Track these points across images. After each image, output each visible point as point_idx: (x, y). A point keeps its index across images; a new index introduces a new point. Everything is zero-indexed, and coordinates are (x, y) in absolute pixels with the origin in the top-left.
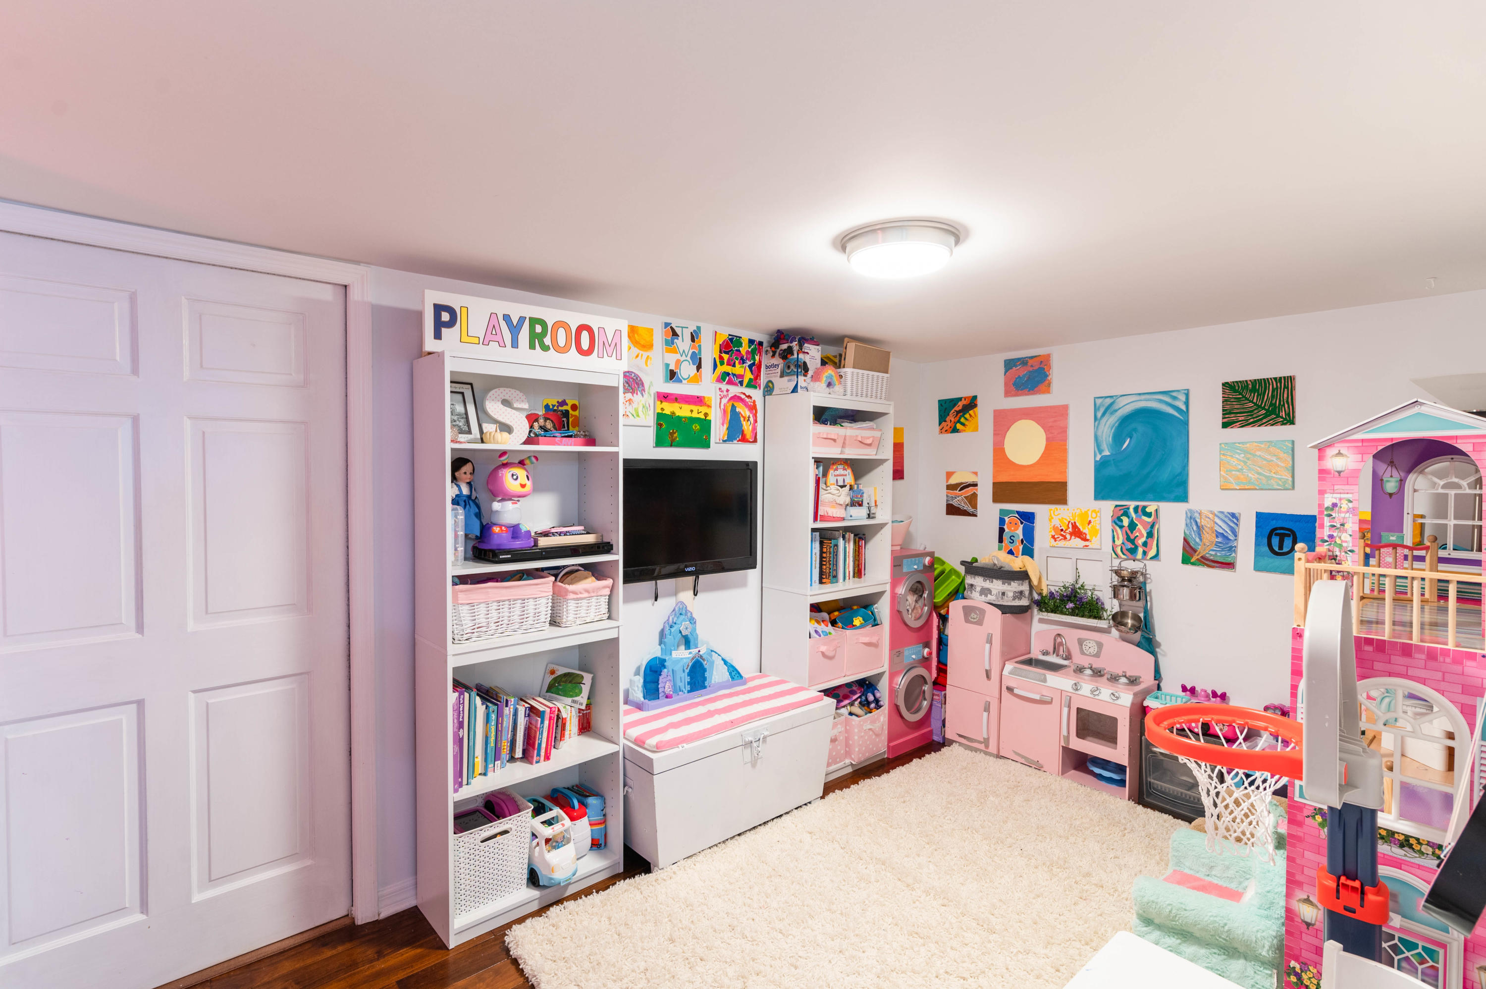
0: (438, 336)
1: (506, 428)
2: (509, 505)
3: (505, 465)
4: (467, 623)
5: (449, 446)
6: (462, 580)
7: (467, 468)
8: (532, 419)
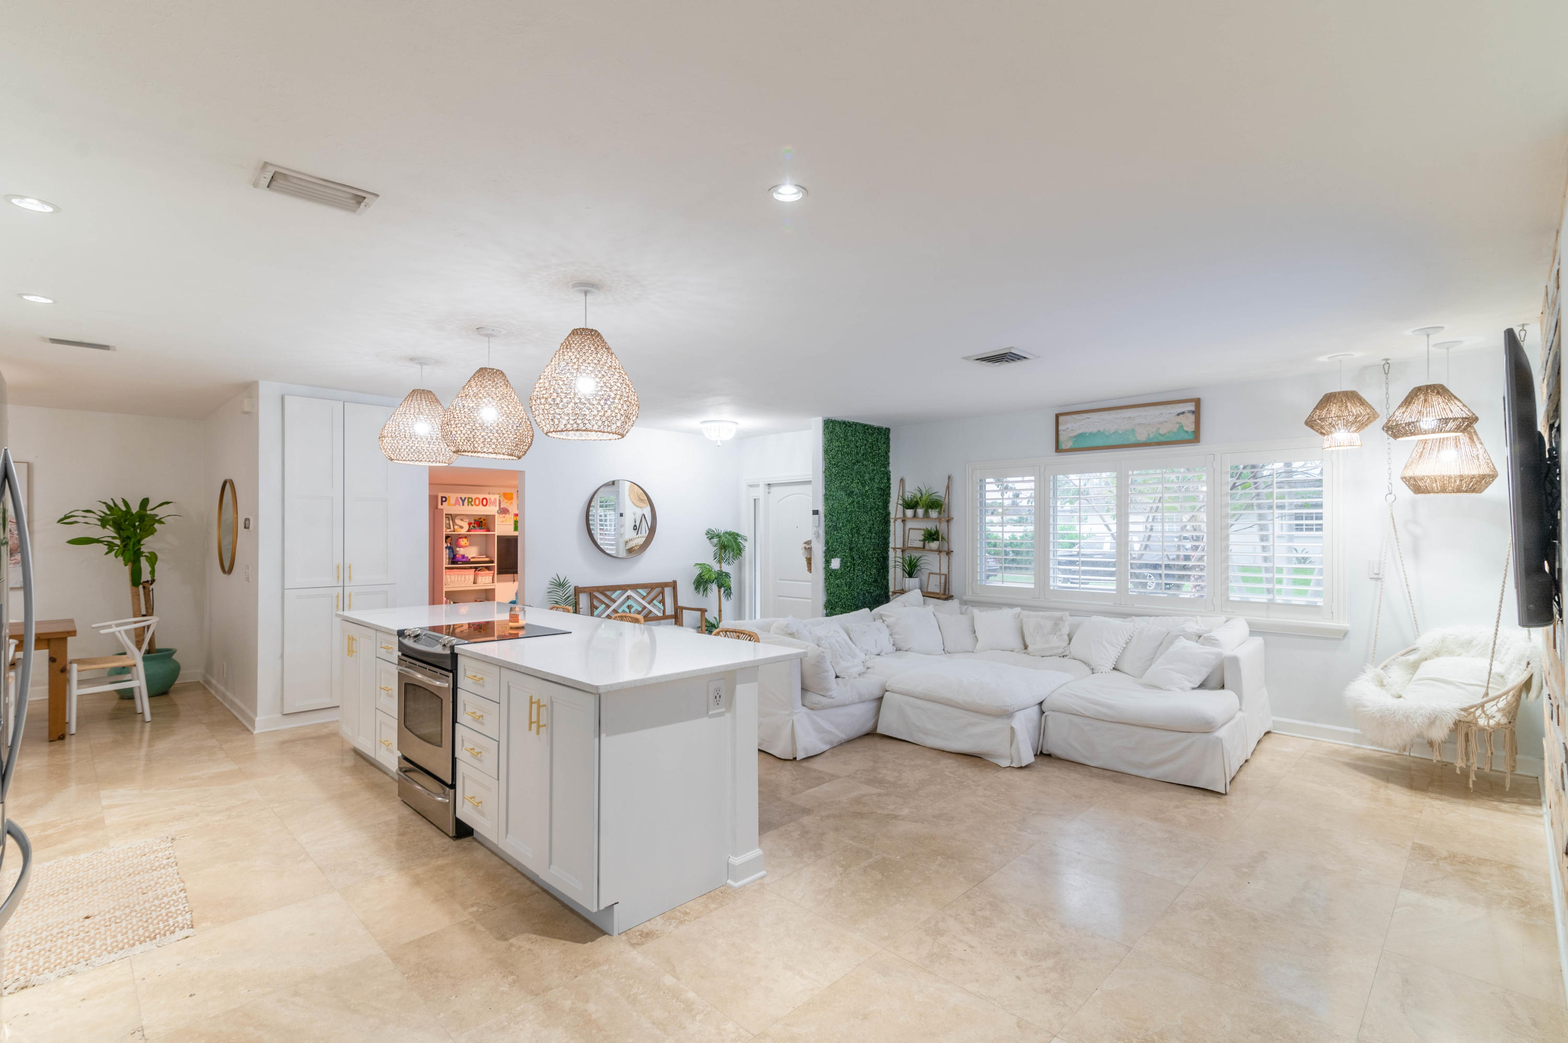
0: (442, 504)
1: (462, 527)
2: (462, 549)
3: (461, 538)
4: (449, 580)
5: (444, 533)
6: (447, 568)
7: (450, 539)
8: (470, 524)
